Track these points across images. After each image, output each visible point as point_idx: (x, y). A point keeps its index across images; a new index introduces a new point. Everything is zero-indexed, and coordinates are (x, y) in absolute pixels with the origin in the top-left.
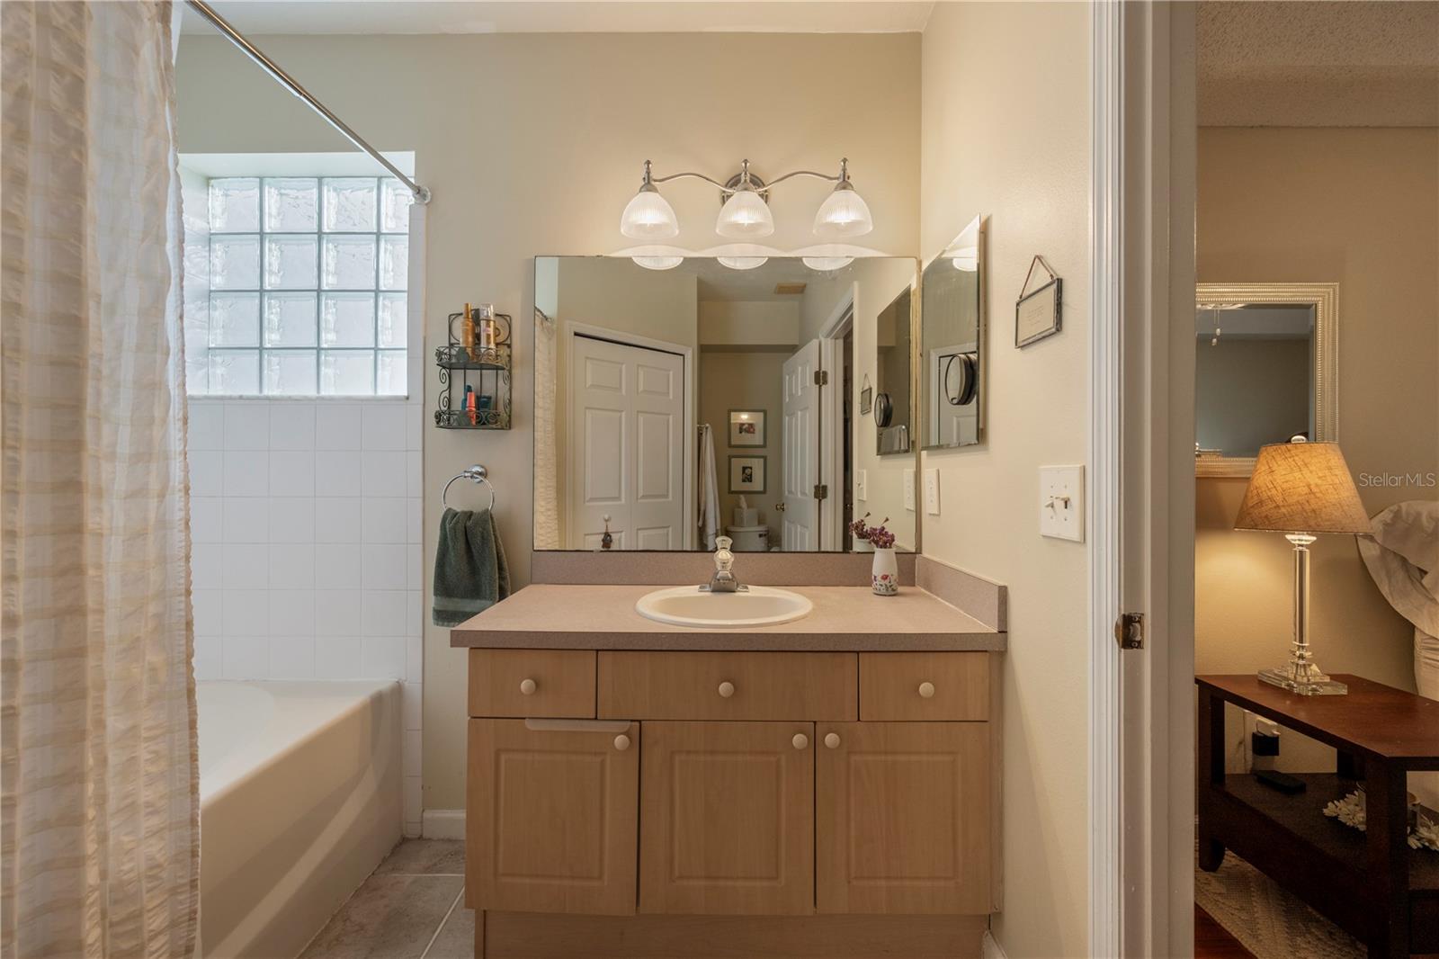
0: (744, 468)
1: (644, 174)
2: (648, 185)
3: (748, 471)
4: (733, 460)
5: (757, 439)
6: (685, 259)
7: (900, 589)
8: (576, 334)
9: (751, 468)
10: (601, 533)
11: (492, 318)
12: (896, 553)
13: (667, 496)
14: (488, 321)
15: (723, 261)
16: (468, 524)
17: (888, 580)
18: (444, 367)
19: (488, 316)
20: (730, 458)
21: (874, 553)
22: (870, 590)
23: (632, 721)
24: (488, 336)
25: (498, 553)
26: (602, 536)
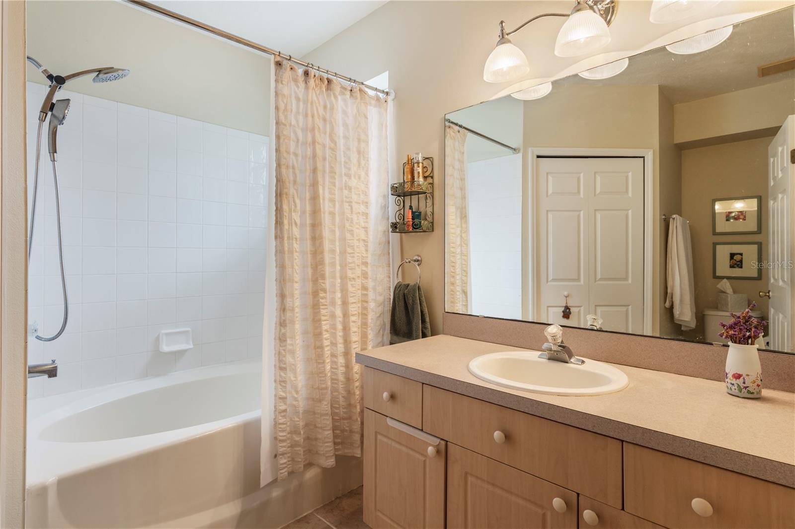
0: (732, 256)
1: (499, 32)
2: (503, 38)
3: (737, 258)
4: (718, 247)
5: (751, 225)
6: (555, 83)
7: (765, 393)
8: (538, 157)
9: (741, 254)
10: (563, 307)
11: (421, 161)
12: (758, 350)
13: (626, 279)
14: (418, 163)
15: (586, 75)
16: (405, 292)
17: (741, 379)
18: (399, 196)
19: (418, 160)
20: (715, 245)
21: (728, 346)
22: (721, 386)
23: (442, 439)
24: (419, 173)
25: (422, 312)
26: (563, 309)
